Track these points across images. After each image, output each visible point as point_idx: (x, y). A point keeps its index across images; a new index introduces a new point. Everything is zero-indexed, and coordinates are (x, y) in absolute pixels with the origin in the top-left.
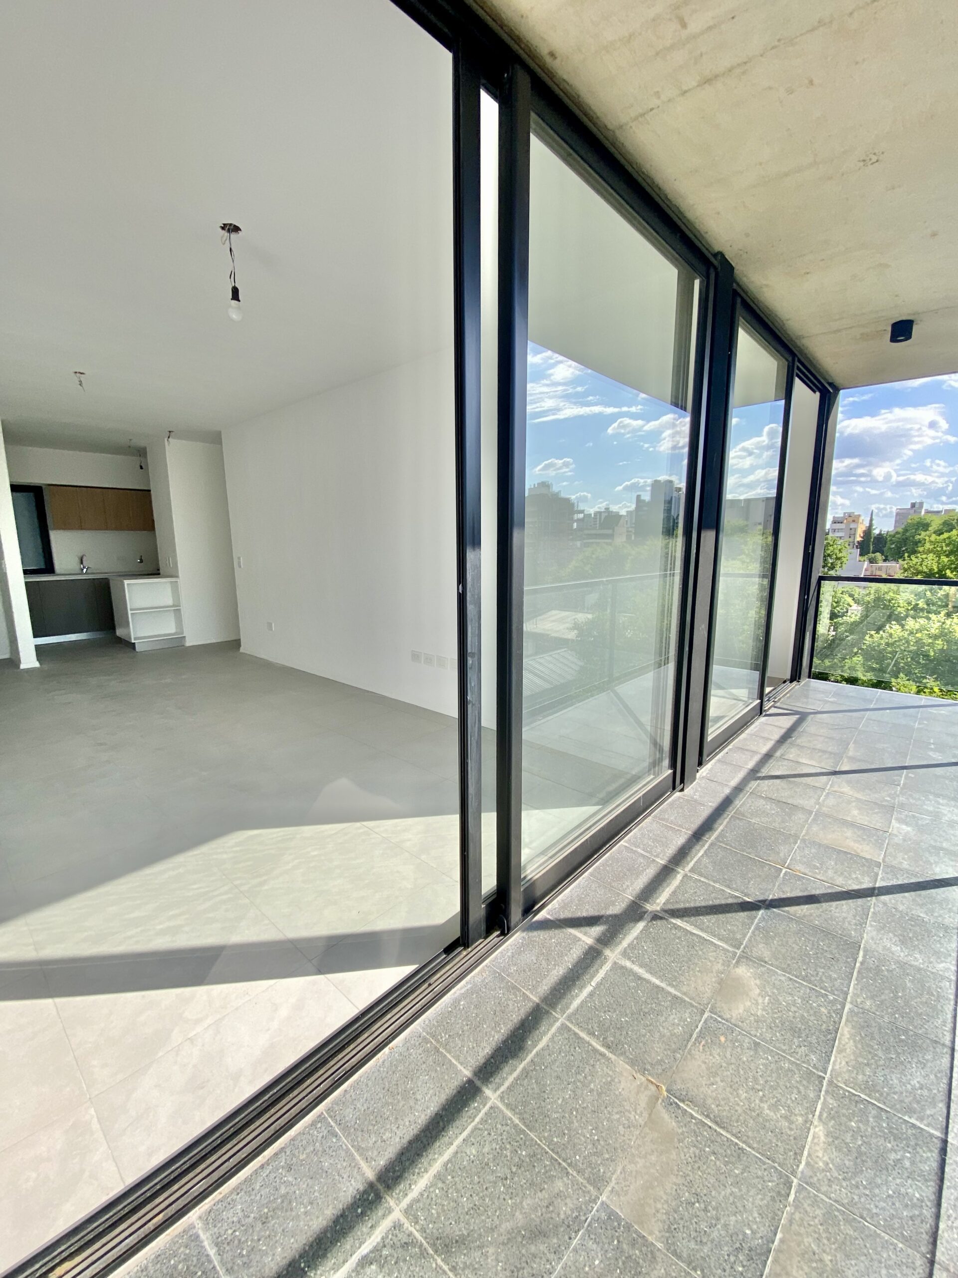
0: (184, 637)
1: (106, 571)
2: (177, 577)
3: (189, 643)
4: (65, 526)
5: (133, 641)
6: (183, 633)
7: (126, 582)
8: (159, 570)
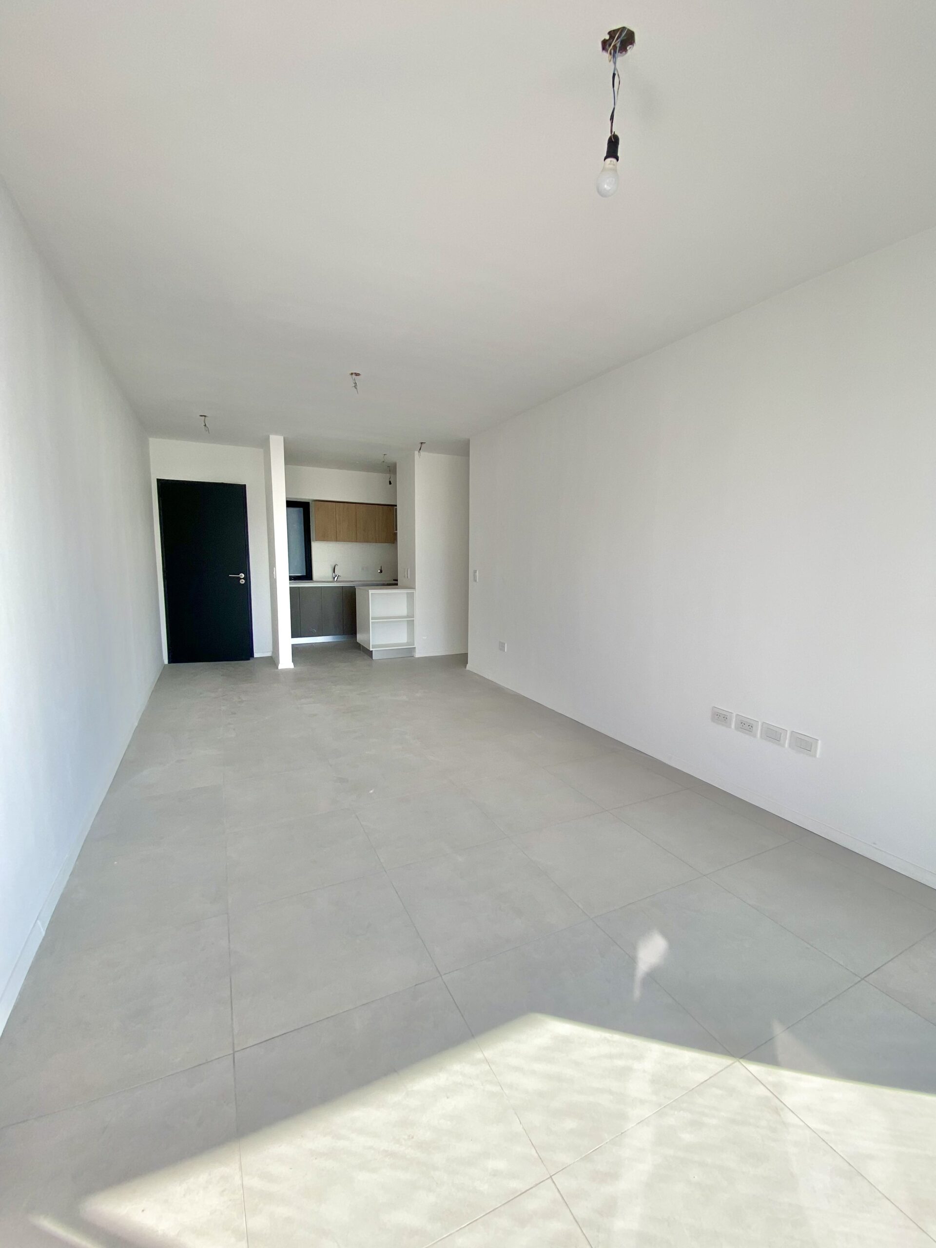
0: (415, 648)
1: (352, 580)
2: (414, 588)
3: (418, 654)
4: (324, 538)
5: (371, 650)
6: (414, 645)
7: (371, 592)
8: (397, 580)
